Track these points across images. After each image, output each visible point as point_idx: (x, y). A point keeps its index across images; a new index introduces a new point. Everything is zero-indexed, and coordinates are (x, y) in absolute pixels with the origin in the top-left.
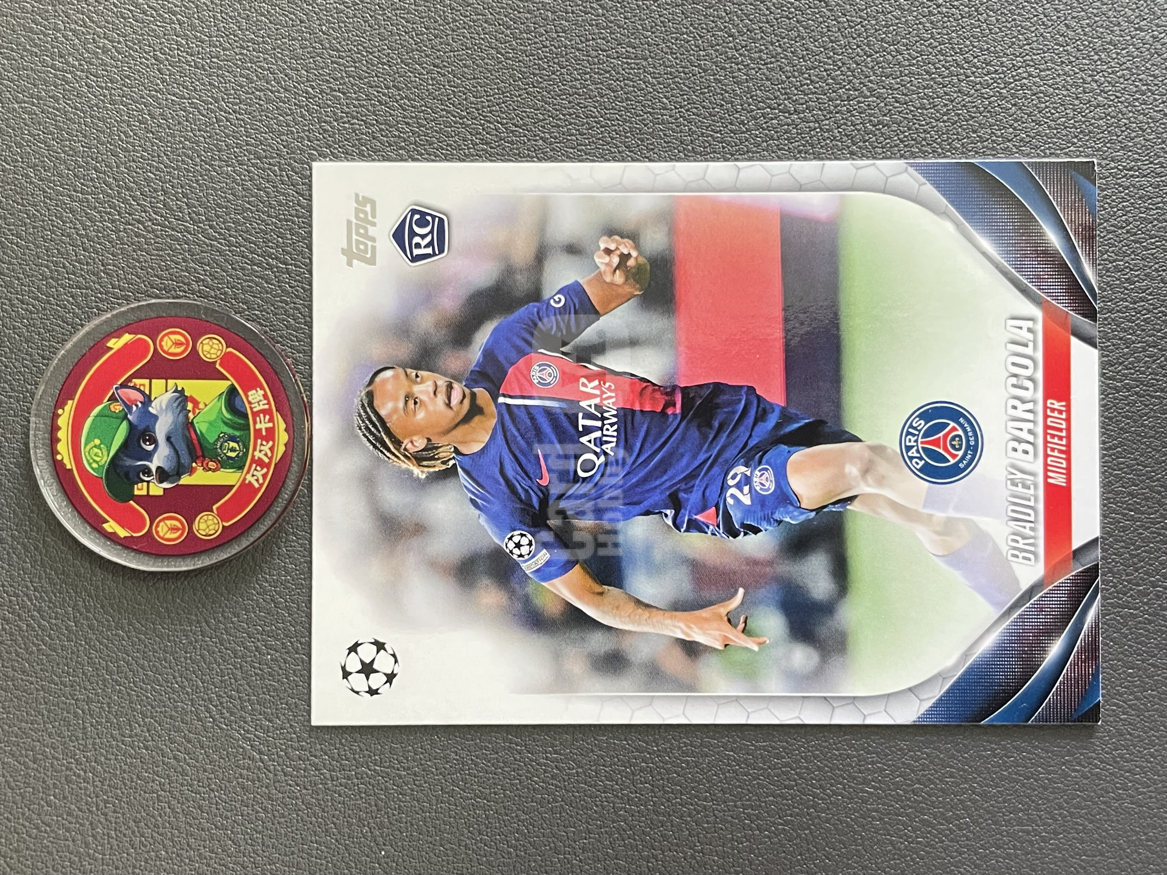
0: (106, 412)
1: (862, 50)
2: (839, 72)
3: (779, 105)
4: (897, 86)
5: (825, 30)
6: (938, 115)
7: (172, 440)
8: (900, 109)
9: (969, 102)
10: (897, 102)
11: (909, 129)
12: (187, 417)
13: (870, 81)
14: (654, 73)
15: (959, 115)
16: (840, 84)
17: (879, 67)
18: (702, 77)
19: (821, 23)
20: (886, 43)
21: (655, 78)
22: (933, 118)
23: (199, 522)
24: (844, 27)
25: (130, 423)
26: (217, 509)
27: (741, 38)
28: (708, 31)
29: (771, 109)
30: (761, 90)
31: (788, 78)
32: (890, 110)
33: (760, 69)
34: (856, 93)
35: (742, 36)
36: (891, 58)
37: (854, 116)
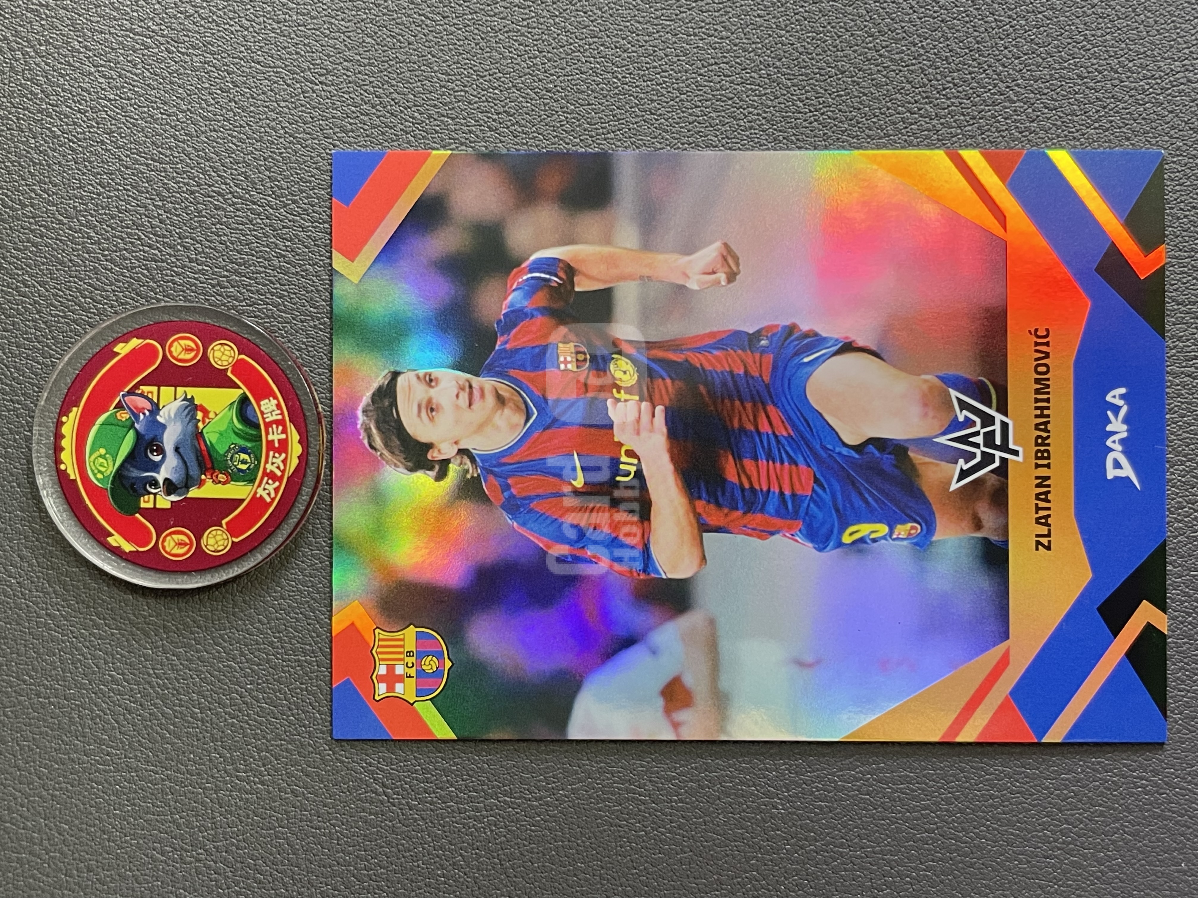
0: (112, 420)
1: (1010, 52)
2: (984, 75)
3: (920, 109)
4: (1046, 91)
5: (971, 30)
6: (1089, 121)
7: (181, 450)
8: (1049, 116)
9: (1123, 108)
10: (1047, 108)
11: (1058, 136)
12: (197, 427)
13: (1018, 85)
14: (789, 74)
15: (1111, 122)
16: (985, 87)
17: (1028, 70)
18: (839, 79)
19: (967, 22)
20: (1037, 44)
21: (789, 79)
22: (1083, 125)
23: (208, 537)
24: (991, 27)
25: (137, 432)
26: (227, 524)
27: (882, 38)
28: (848, 31)
29: (912, 114)
30: (901, 93)
31: (930, 81)
32: (1038, 116)
33: (900, 71)
34: (1002, 97)
35: (882, 36)
36: (1041, 61)
37: (999, 122)
